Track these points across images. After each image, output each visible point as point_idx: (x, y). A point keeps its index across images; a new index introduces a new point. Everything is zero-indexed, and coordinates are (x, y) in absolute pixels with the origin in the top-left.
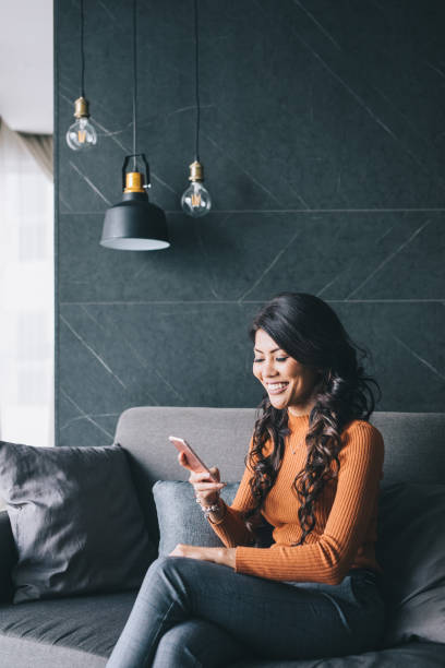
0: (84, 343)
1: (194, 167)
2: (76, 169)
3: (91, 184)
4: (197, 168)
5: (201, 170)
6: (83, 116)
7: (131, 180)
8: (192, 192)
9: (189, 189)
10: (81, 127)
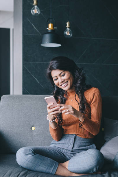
0: (31, 74)
1: (68, 24)
2: (29, 21)
3: (33, 26)
4: (69, 24)
5: (70, 25)
6: (36, 5)
7: (50, 26)
8: (67, 31)
9: (66, 30)
10: (36, 8)
